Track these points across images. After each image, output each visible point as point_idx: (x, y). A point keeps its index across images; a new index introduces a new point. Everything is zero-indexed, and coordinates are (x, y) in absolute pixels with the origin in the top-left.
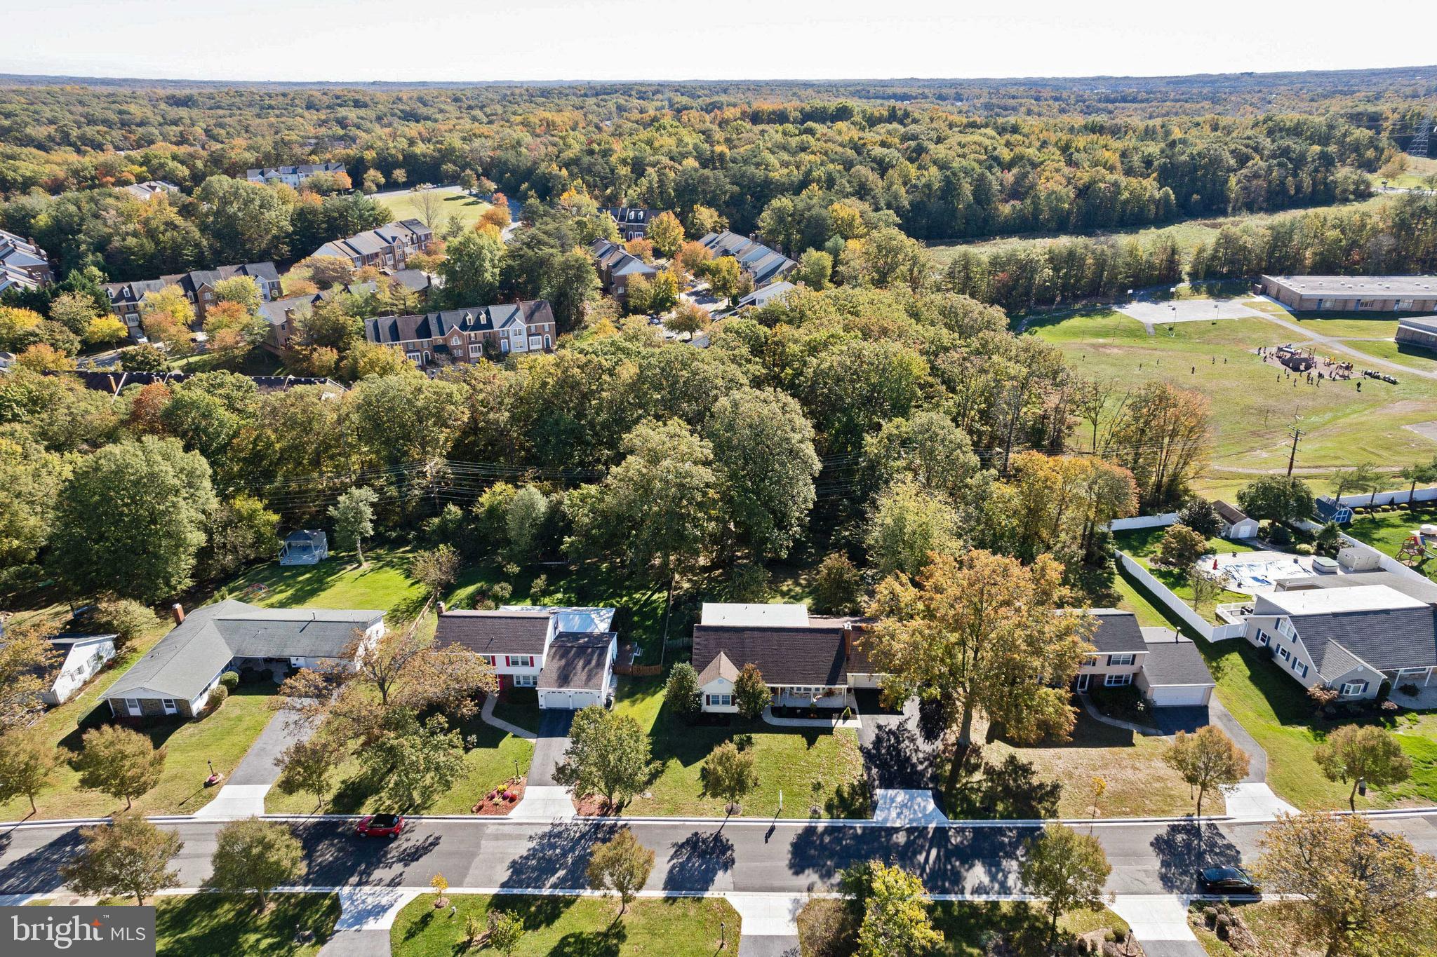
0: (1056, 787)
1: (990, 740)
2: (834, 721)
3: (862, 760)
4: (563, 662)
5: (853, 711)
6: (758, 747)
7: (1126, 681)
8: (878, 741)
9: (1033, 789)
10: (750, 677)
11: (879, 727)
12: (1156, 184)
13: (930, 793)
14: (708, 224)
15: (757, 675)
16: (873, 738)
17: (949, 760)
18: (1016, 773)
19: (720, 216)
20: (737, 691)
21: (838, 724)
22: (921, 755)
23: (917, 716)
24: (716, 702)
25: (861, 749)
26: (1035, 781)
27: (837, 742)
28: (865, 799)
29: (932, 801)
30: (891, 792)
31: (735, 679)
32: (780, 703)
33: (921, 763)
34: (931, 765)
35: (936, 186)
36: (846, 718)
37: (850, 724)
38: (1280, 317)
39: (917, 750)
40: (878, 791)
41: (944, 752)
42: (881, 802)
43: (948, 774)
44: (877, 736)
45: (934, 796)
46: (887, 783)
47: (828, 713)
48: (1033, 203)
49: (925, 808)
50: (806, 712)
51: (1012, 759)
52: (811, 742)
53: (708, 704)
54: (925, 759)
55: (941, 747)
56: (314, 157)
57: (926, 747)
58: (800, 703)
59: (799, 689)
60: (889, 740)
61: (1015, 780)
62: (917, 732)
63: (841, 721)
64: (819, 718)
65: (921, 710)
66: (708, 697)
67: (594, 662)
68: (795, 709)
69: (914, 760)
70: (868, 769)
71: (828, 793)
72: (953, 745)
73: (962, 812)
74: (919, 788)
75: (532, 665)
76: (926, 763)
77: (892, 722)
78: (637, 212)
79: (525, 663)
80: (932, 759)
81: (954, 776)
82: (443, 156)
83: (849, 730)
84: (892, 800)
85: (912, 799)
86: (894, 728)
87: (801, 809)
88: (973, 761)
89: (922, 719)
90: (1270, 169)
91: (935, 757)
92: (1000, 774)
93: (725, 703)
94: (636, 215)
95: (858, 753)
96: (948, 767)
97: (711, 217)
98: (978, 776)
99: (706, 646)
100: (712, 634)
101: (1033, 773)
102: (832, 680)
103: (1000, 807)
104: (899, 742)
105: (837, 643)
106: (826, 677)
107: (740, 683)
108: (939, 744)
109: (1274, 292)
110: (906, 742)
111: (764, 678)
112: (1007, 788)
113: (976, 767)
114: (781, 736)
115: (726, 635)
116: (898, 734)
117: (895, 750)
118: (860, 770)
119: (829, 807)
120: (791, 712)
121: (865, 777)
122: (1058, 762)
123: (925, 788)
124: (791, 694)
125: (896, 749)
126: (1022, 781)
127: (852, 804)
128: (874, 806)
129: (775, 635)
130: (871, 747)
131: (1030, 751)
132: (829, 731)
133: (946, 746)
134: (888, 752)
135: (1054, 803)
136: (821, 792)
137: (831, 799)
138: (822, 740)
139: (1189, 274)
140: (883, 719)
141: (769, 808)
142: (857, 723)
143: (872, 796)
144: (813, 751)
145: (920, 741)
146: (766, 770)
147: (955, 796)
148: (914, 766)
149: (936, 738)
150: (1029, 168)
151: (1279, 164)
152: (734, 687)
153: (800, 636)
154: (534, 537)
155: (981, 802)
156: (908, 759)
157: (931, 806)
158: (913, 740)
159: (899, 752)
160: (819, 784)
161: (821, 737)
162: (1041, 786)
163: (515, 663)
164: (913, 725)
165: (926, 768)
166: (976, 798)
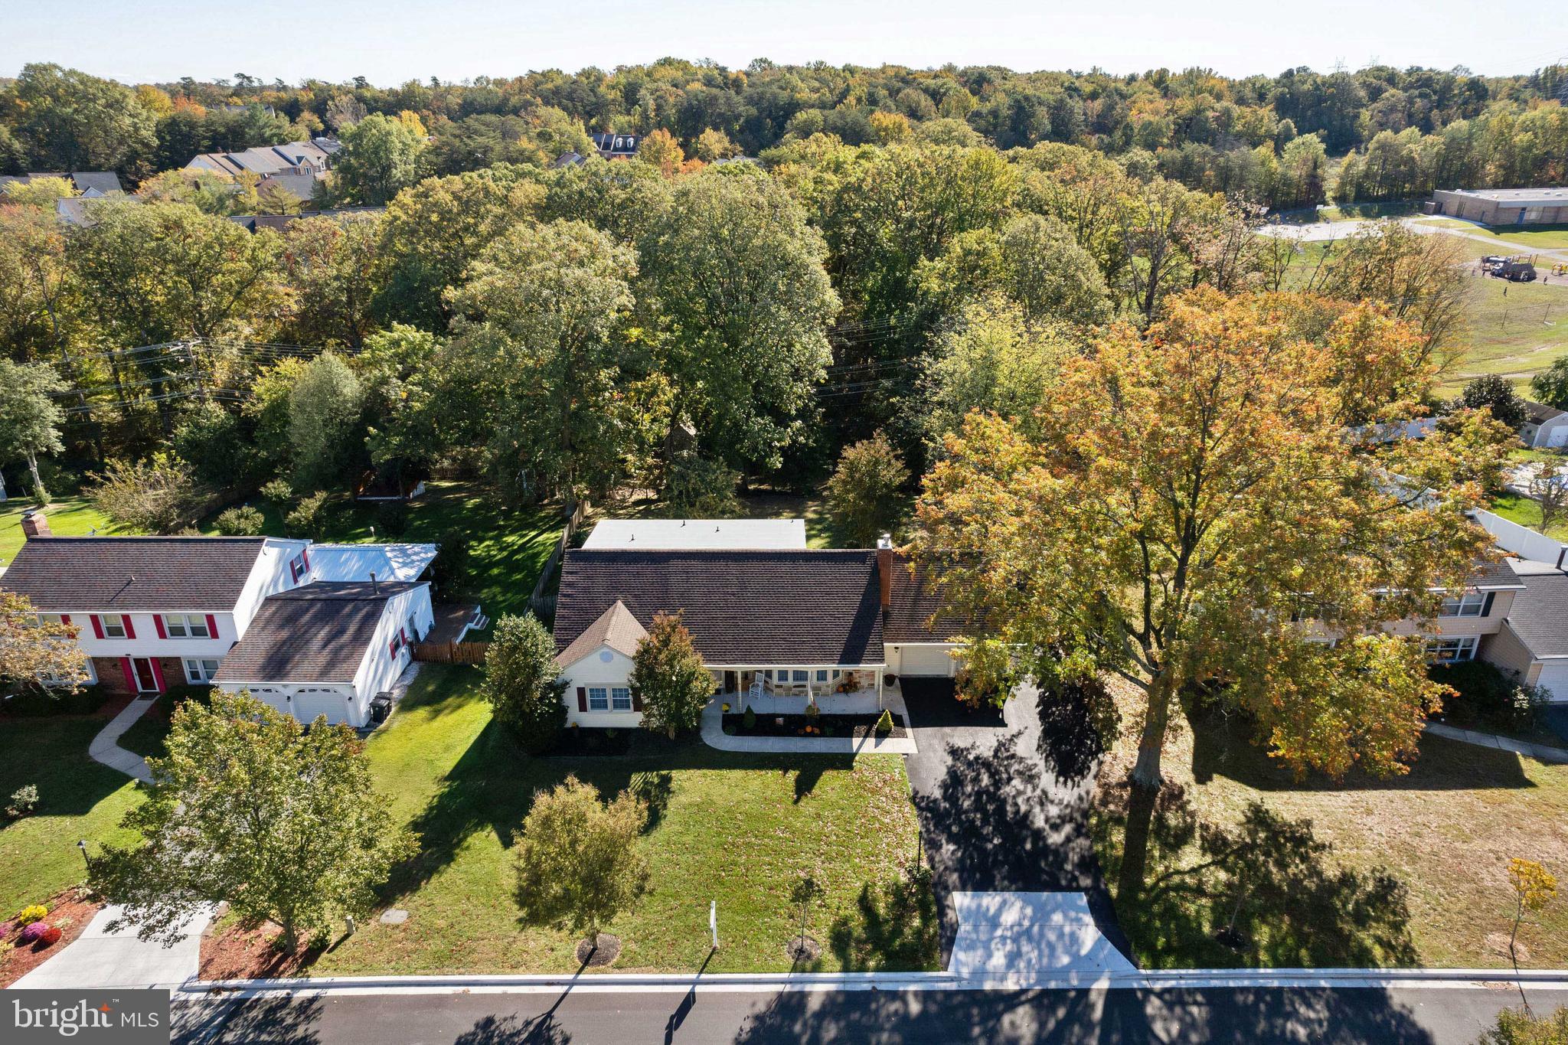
0: (1386, 886)
1: (1202, 775)
2: (856, 742)
3: (917, 825)
4: (284, 634)
5: (898, 721)
6: (683, 799)
7: (1465, 653)
8: (953, 782)
9: (1330, 889)
10: (666, 643)
11: (955, 752)
12: (1274, 115)
13: (1083, 900)
14: (717, 149)
15: (683, 640)
16: (942, 774)
17: (1118, 821)
18: (1279, 848)
19: (732, 142)
20: (638, 676)
21: (865, 747)
22: (1054, 811)
23: (1035, 729)
24: (600, 705)
25: (915, 799)
26: (1330, 870)
27: (862, 784)
28: (926, 920)
29: (1088, 919)
30: (991, 901)
31: (632, 648)
32: (739, 704)
33: (1055, 827)
34: (1079, 831)
35: (1005, 112)
36: (882, 734)
37: (892, 746)
38: (1471, 232)
39: (1044, 800)
40: (960, 900)
41: (1104, 802)
42: (964, 928)
43: (1120, 852)
44: (952, 773)
45: (1094, 908)
46: (978, 879)
47: (844, 726)
48: (1124, 134)
49: (1074, 939)
50: (794, 725)
51: (1258, 817)
52: (804, 787)
53: (583, 708)
54: (1064, 819)
55: (1096, 791)
56: (235, 99)
57: (1065, 794)
58: (784, 706)
59: (783, 675)
60: (976, 780)
61: (1282, 865)
62: (1038, 761)
63: (871, 741)
64: (822, 735)
65: (1043, 716)
66: (581, 691)
68: (772, 717)
69: (1039, 822)
70: (933, 845)
71: (841, 902)
72: (1122, 786)
73: (1168, 950)
74: (1055, 887)
75: (215, 635)
76: (1068, 828)
77: (982, 740)
78: (625, 139)
79: (197, 632)
80: (1079, 818)
81: (1135, 861)
82: (399, 101)
83: (888, 758)
84: (994, 922)
85: (1042, 915)
86: (988, 754)
87: (767, 946)
88: (1173, 819)
89: (1046, 733)
90: (1411, 101)
91: (1086, 815)
92: (1243, 850)
93: (620, 705)
94: (625, 143)
95: (909, 810)
96: (1118, 836)
97: (719, 141)
98: (1191, 856)
99: (586, 590)
100: (601, 568)
101: (1320, 847)
102: (853, 652)
103: (1263, 935)
104: (997, 784)
105: (864, 581)
106: (839, 648)
107: (645, 659)
108: (1090, 786)
109: (1454, 208)
110: (1017, 782)
111: (698, 645)
112: (1267, 887)
113: (1182, 837)
114: (737, 774)
115: (633, 568)
116: (999, 764)
117: (992, 801)
118: (912, 848)
119: (840, 941)
120: (765, 725)
121: (925, 865)
122: (1369, 821)
123: (1069, 888)
124: (767, 689)
125: (993, 797)
126: (1296, 868)
127: (897, 932)
128: (948, 939)
129: (733, 567)
130: (937, 794)
131: (1297, 796)
132: (845, 761)
133: (1106, 788)
134: (978, 806)
135: (1397, 927)
136: (815, 902)
137: (845, 922)
138: (830, 782)
139: (1334, 199)
140: (962, 736)
141: (687, 947)
142: (905, 744)
143: (942, 913)
144: (808, 805)
145: (1047, 780)
146: (694, 850)
147: (1145, 906)
148: (1038, 835)
149: (1082, 771)
150: (1117, 98)
151: (1421, 96)
152: (632, 667)
153: (785, 567)
155: (1216, 924)
156: (1024, 820)
157: (1090, 934)
158: (1030, 778)
159: (1002, 803)
160: (809, 883)
161: (827, 775)
162: (1347, 880)
163: (178, 632)
164: (1028, 746)
165: (1068, 839)
166: (1199, 910)
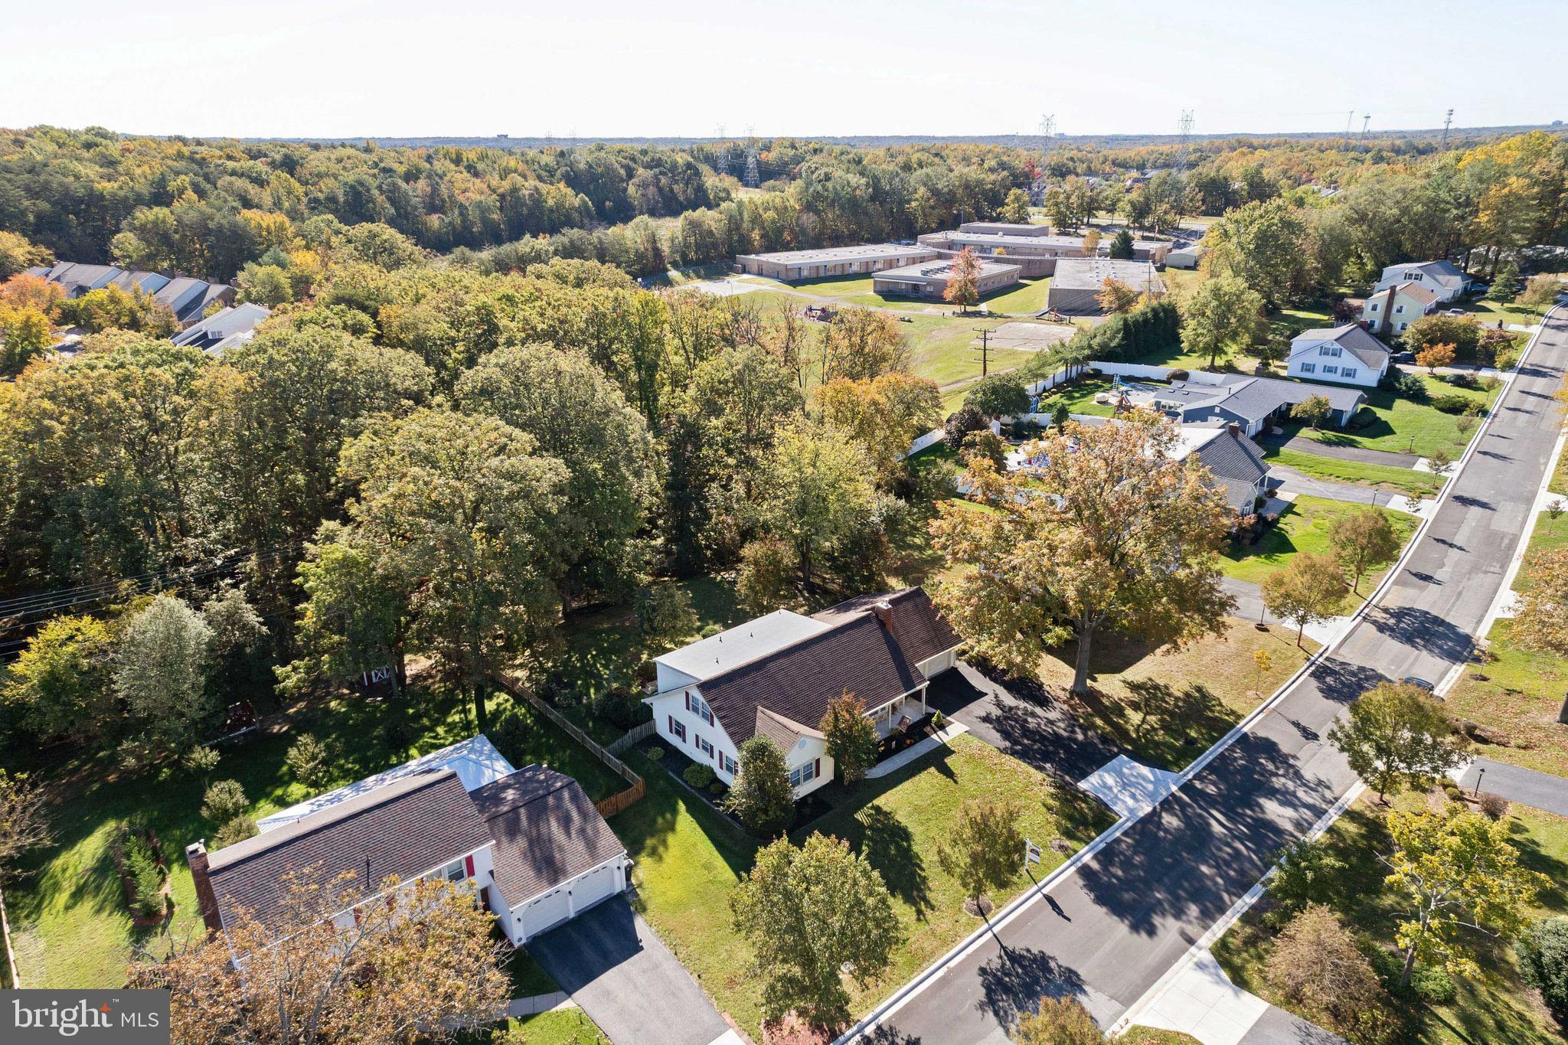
2: (935, 737)
3: (1023, 763)
4: (522, 842)
5: (938, 716)
8: (1006, 734)
9: (1188, 701)
11: (987, 719)
12: (571, 191)
13: (1125, 757)
16: (997, 733)
17: (1090, 715)
18: (1155, 695)
21: (944, 738)
22: (1063, 725)
23: (998, 688)
24: (797, 782)
25: (1004, 751)
27: (971, 757)
28: (1086, 802)
29: (1138, 764)
30: (1095, 779)
33: (1074, 733)
34: (1084, 729)
36: (942, 727)
37: (955, 731)
39: (1052, 722)
40: (1084, 786)
41: (1074, 710)
42: (1102, 796)
43: (1109, 729)
44: (999, 730)
45: (1134, 758)
46: (1078, 772)
47: (920, 731)
49: (1143, 776)
50: (901, 741)
52: (948, 772)
54: (1072, 727)
55: (1065, 706)
57: (1053, 715)
60: (1013, 727)
61: (1166, 702)
62: (1023, 704)
63: (942, 734)
64: (917, 741)
65: (993, 680)
67: (575, 815)
69: (1065, 734)
70: (1041, 769)
72: (1071, 698)
73: (1176, 759)
74: (1109, 758)
75: (472, 872)
76: (1079, 731)
77: (988, 707)
80: (1075, 723)
81: (1118, 727)
83: (963, 738)
84: (1109, 787)
85: (1120, 774)
86: (1000, 712)
88: (1107, 703)
89: (1008, 689)
91: (1075, 720)
92: (1146, 704)
93: (808, 777)
95: (1008, 757)
96: (1099, 722)
98: (1135, 716)
99: (731, 708)
101: (1166, 687)
102: (908, 682)
103: (1194, 733)
104: (1025, 724)
105: (880, 634)
106: (899, 682)
108: (1059, 705)
109: (755, 269)
110: (1031, 720)
112: (1173, 715)
113: (1119, 709)
115: (747, 680)
116: (1012, 716)
118: (1037, 774)
119: (1067, 833)
121: (1052, 779)
122: (1167, 668)
123: (1114, 755)
125: (1033, 733)
126: (1170, 700)
127: (1083, 816)
128: (1103, 804)
129: (806, 654)
130: (1008, 744)
132: (947, 750)
133: (1066, 702)
134: (1032, 740)
137: (1058, 823)
138: (956, 764)
139: (671, 263)
140: (977, 709)
142: (959, 726)
143: (1086, 795)
144: (966, 782)
145: (1040, 712)
147: (1148, 747)
148: (1073, 741)
149: (1047, 700)
150: (437, 179)
153: (833, 642)
154: (208, 690)
155: (1175, 739)
156: (1058, 737)
157: (1145, 770)
158: (1033, 715)
159: (1040, 734)
161: (950, 762)
162: (1188, 695)
164: (1009, 699)
165: (1086, 735)
166: (1166, 738)
